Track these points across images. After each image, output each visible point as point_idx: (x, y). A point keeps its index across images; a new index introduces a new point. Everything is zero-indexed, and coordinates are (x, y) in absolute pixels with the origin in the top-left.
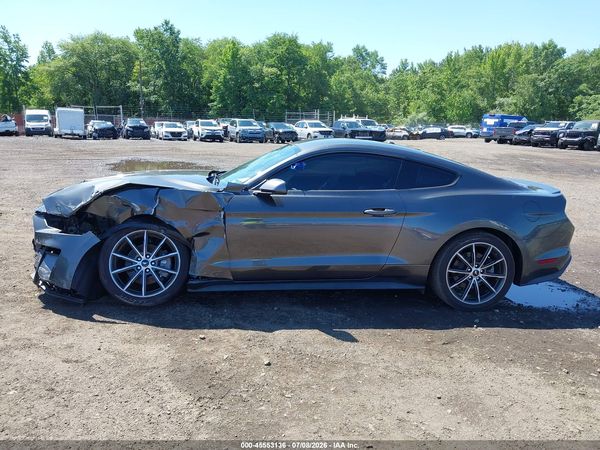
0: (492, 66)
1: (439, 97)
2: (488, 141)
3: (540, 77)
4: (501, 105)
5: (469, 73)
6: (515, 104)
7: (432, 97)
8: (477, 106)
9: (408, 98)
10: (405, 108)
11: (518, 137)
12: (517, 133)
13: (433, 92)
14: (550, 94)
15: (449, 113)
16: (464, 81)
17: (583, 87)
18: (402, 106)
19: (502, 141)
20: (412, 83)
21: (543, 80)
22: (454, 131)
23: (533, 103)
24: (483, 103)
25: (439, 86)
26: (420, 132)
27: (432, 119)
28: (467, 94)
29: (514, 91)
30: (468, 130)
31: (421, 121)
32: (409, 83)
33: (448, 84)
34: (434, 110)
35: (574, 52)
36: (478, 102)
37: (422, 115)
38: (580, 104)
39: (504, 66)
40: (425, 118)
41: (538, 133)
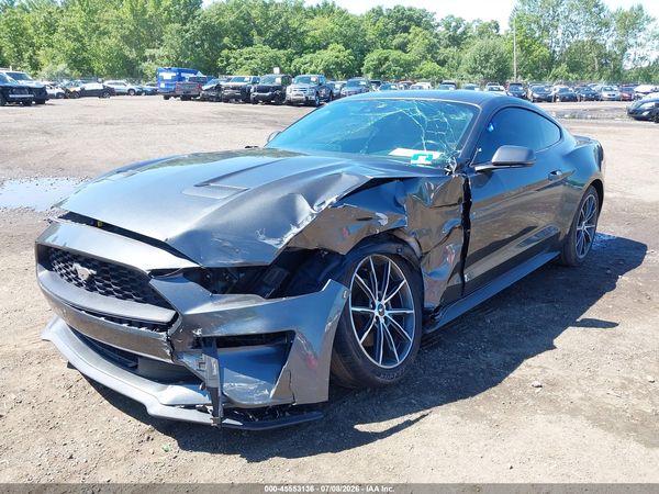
0: (132, 10)
1: (79, 45)
2: (167, 98)
3: (184, 27)
4: (153, 57)
5: (107, 16)
6: (168, 57)
7: (69, 45)
8: (127, 57)
9: (32, 45)
10: (30, 58)
11: (206, 93)
12: (205, 88)
13: (68, 38)
14: (197, 46)
15: (96, 65)
16: (103, 26)
17: (226, 40)
18: (26, 56)
19: (186, 97)
20: (34, 24)
21: (187, 31)
22: (115, 87)
23: (186, 57)
24: (132, 55)
25: (74, 31)
26: (78, 89)
27: (75, 72)
28: (111, 42)
29: (162, 41)
30: (129, 86)
31: (63, 75)
32: (28, 24)
33: (85, 29)
34: (74, 61)
35: (210, 3)
36: (127, 53)
37: (62, 66)
38: (228, 58)
39: (144, 11)
40: (67, 71)
41: (227, 88)
